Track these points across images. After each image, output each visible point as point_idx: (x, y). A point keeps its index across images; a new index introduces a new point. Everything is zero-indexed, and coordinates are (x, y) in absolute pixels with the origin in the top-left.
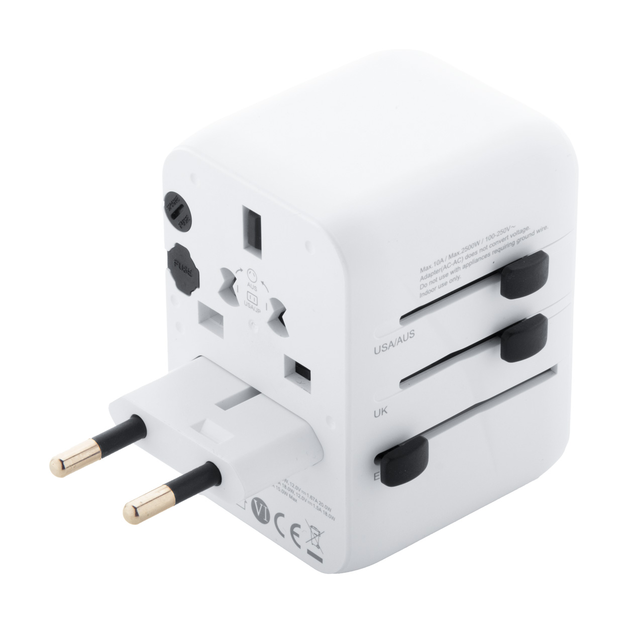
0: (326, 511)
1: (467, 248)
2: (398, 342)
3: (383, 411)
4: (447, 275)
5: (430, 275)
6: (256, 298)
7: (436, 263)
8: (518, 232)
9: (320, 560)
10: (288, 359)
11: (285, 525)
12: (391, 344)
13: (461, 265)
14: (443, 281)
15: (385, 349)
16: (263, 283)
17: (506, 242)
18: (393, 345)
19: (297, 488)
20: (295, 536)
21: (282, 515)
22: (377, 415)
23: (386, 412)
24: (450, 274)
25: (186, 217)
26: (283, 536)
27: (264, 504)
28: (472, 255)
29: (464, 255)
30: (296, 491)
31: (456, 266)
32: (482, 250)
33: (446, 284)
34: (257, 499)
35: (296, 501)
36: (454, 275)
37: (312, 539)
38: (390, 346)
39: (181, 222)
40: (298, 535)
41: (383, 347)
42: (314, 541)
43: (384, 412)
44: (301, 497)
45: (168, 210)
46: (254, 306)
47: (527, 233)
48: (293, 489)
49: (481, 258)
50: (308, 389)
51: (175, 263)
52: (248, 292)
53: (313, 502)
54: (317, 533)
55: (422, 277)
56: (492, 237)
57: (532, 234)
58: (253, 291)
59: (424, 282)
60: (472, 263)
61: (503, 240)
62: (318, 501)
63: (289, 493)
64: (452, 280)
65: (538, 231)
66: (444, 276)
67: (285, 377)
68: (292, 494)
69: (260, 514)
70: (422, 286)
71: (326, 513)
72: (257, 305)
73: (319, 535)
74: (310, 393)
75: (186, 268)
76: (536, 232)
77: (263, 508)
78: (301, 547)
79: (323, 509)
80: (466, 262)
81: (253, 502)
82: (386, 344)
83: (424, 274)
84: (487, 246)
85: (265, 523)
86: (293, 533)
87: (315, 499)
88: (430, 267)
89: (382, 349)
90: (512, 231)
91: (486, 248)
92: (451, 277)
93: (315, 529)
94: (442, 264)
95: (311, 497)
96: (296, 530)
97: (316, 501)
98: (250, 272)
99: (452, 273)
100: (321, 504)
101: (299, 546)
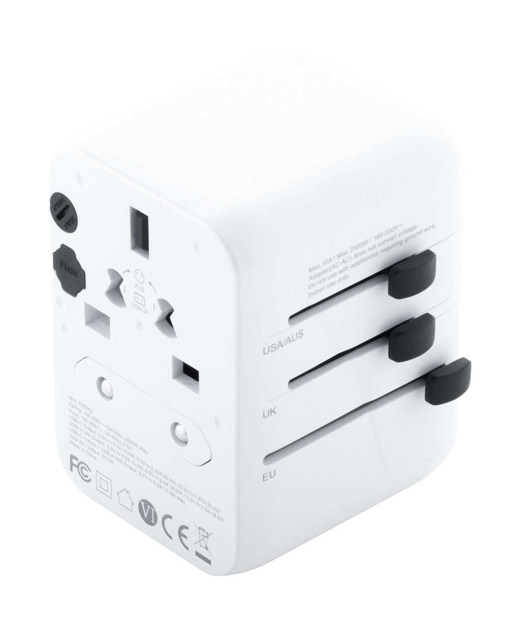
0: (215, 512)
1: (355, 248)
2: (287, 342)
3: (272, 411)
4: (335, 275)
5: (319, 275)
6: (143, 299)
7: (324, 263)
8: (406, 231)
9: (209, 562)
10: (176, 360)
11: (172, 526)
12: (280, 345)
13: (349, 264)
14: (332, 280)
15: (274, 349)
16: (150, 283)
17: (394, 242)
18: (281, 345)
19: (185, 489)
20: (182, 537)
21: (170, 517)
22: (266, 415)
23: (275, 413)
24: (338, 273)
25: (71, 218)
26: (171, 537)
27: (151, 506)
28: (360, 254)
29: (353, 254)
30: (184, 493)
31: (345, 265)
32: (370, 249)
33: (334, 283)
34: (144, 501)
35: (184, 502)
36: (342, 275)
37: (200, 541)
38: (278, 346)
39: (67, 223)
40: (185, 537)
41: (272, 347)
42: (202, 543)
43: (273, 413)
44: (189, 499)
45: (54, 211)
46: (141, 307)
47: (415, 232)
48: (181, 491)
49: (369, 258)
50: (196, 390)
51: (60, 264)
52: (135, 292)
53: (201, 503)
54: (206, 535)
55: (311, 276)
56: (380, 236)
57: (419, 233)
58: (140, 292)
59: (312, 281)
60: (361, 261)
61: (391, 239)
62: (206, 503)
63: (177, 494)
64: (340, 280)
65: (426, 230)
66: (332, 276)
67: (173, 378)
68: (179, 496)
69: (147, 516)
70: (311, 286)
71: (215, 515)
72: (144, 306)
73: (208, 537)
74: (198, 393)
75: (72, 269)
76: (423, 231)
77: (150, 510)
78: (189, 549)
79: (211, 510)
80: (354, 261)
81: (140, 504)
82: (275, 344)
83: (313, 273)
84: (375, 245)
85: (152, 524)
86: (181, 535)
87: (203, 501)
88: (319, 266)
89: (271, 349)
90: (400, 230)
91: (374, 247)
92: (339, 276)
93: (204, 530)
94: (331, 264)
95: (199, 498)
96: (184, 531)
97: (205, 502)
98: (137, 273)
99: (341, 272)
100: (209, 505)
101: (187, 548)
